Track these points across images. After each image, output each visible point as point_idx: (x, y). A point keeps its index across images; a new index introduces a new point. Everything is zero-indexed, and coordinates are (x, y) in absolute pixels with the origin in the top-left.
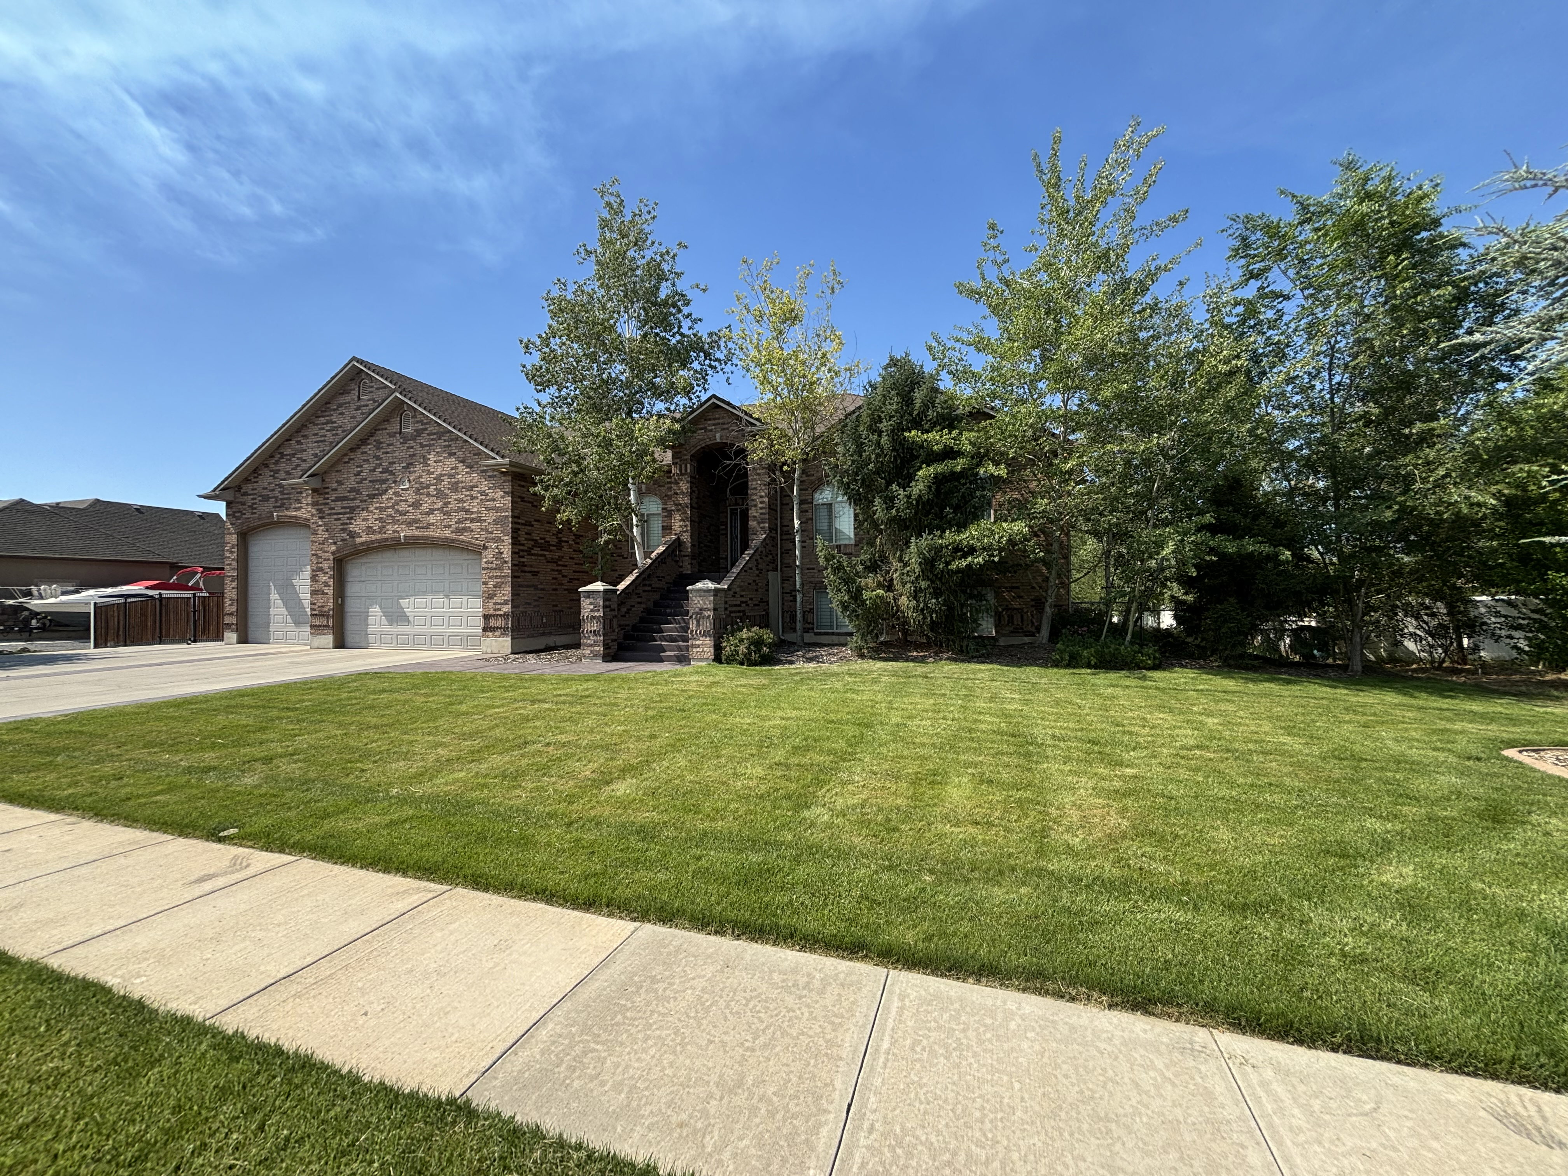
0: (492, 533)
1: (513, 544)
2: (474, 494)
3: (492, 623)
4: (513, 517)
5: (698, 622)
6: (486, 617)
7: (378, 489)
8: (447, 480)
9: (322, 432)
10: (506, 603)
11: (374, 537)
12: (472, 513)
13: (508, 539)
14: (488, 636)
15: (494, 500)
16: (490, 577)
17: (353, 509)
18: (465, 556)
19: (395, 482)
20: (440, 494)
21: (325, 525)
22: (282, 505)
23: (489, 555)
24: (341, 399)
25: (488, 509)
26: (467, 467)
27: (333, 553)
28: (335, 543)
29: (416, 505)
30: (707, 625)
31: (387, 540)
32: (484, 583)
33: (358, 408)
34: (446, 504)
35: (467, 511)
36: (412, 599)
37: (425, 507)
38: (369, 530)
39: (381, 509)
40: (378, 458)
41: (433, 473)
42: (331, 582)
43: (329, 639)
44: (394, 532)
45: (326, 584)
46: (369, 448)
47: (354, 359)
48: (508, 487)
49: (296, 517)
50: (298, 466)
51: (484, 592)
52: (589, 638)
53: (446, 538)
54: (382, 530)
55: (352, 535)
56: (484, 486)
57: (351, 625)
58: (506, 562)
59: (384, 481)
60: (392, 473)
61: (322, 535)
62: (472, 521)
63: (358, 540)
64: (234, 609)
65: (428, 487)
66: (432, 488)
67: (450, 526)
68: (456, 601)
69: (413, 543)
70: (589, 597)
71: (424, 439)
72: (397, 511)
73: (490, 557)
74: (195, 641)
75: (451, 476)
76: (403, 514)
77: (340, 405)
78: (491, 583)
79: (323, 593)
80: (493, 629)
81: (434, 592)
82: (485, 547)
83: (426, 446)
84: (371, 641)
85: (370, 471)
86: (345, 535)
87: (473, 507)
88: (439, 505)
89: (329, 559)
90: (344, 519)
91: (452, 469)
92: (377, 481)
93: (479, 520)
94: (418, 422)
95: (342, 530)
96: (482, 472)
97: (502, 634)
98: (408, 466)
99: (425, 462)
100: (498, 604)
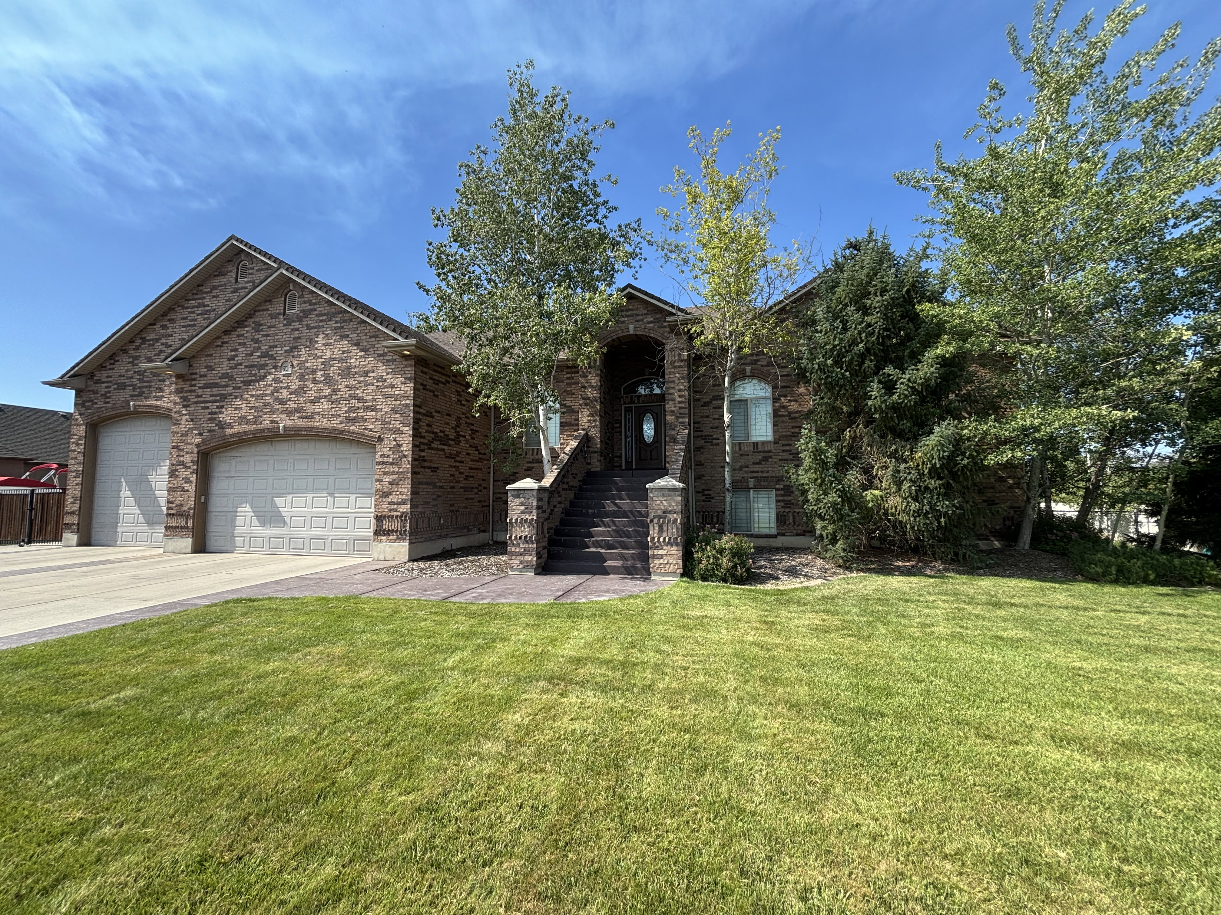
0: (389, 423)
1: (414, 436)
2: (369, 380)
3: (386, 525)
4: (415, 406)
5: (661, 527)
6: (379, 519)
7: (255, 375)
8: (337, 365)
9: (192, 316)
10: (403, 502)
11: (247, 428)
12: (366, 401)
13: (408, 431)
14: (380, 541)
15: (392, 387)
16: (385, 473)
17: (223, 397)
18: (354, 449)
19: (275, 367)
20: (328, 380)
21: (189, 414)
22: (140, 395)
23: (384, 448)
24: (216, 282)
25: (385, 397)
26: (362, 350)
27: (198, 446)
28: (201, 434)
29: (299, 392)
30: (674, 531)
31: (263, 430)
32: (378, 480)
33: (235, 291)
34: (335, 391)
35: (360, 399)
36: (289, 497)
37: (310, 395)
38: (242, 420)
39: (257, 397)
40: (257, 341)
41: (321, 357)
42: (194, 478)
43: (187, 542)
44: (272, 422)
45: (187, 480)
46: (247, 331)
47: (232, 237)
48: (410, 372)
49: (156, 407)
50: (161, 352)
51: (377, 490)
52: (518, 545)
53: (334, 429)
54: (257, 419)
55: (222, 425)
56: (381, 370)
57: (215, 527)
58: (405, 456)
59: (263, 366)
60: (272, 357)
61: (186, 425)
62: (366, 409)
63: (229, 431)
64: (76, 507)
65: (314, 372)
66: (319, 374)
67: (339, 416)
68: (341, 500)
69: (293, 435)
70: (518, 496)
71: (311, 320)
72: (276, 399)
73: (386, 451)
74: (29, 542)
75: (341, 360)
76: (283, 402)
77: (214, 288)
78: (387, 480)
79: (183, 490)
80: (388, 533)
81: (315, 490)
82: (380, 439)
83: (314, 328)
84: (237, 545)
85: (247, 355)
86: (212, 426)
87: (368, 394)
88: (327, 392)
89: (192, 452)
90: (213, 407)
91: (344, 352)
92: (254, 366)
93: (374, 409)
94: (305, 302)
95: (210, 419)
96: (380, 355)
97: (398, 538)
98: (291, 350)
99: (312, 345)
100: (395, 503)
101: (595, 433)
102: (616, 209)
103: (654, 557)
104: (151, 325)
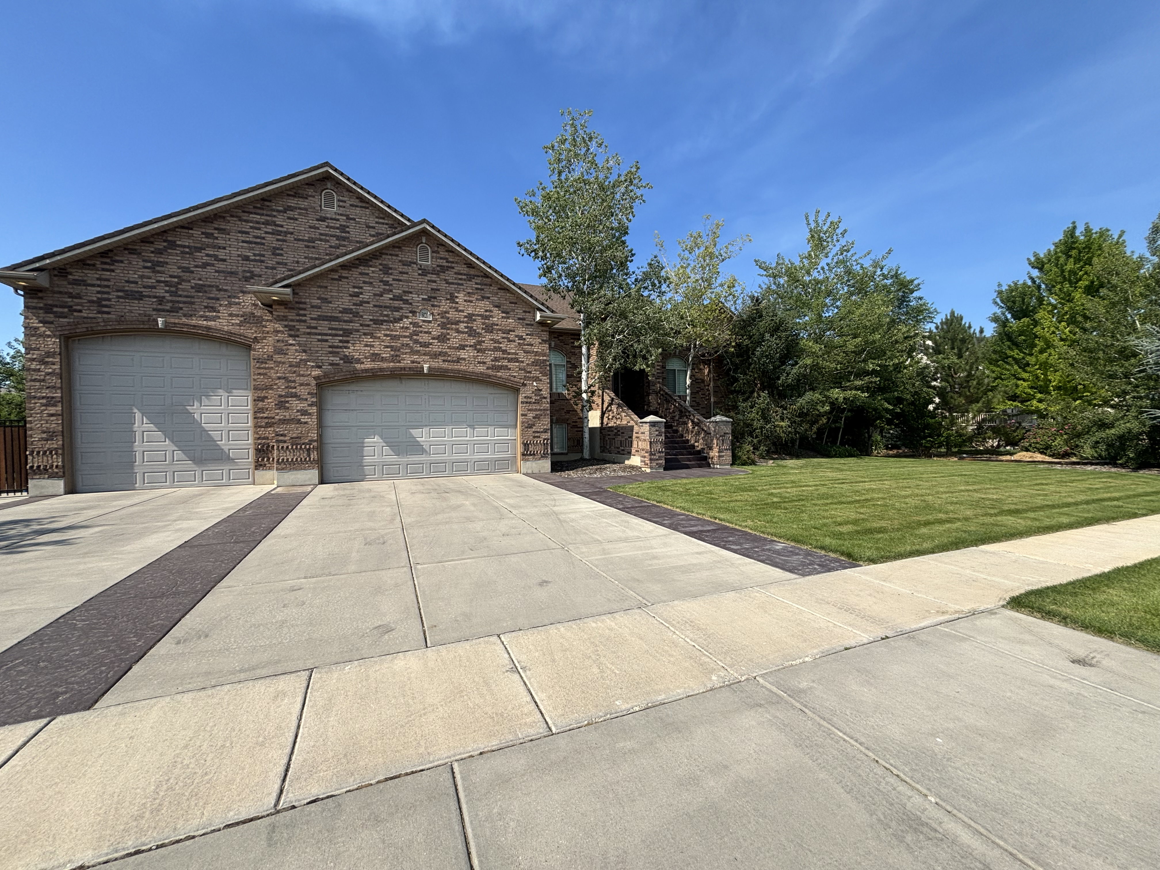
0: (530, 372)
2: (511, 337)
3: (531, 448)
5: (723, 441)
6: (526, 445)
7: (387, 316)
8: (479, 320)
9: (257, 233)
10: (545, 431)
11: (385, 365)
12: (509, 354)
13: (547, 379)
14: (528, 460)
15: (532, 345)
16: (529, 410)
17: (347, 333)
18: (491, 390)
19: (414, 313)
20: (472, 332)
21: (299, 345)
22: (172, 310)
23: (526, 392)
24: (292, 202)
25: (526, 352)
26: (503, 312)
27: (316, 378)
28: (320, 367)
29: (442, 338)
31: (404, 369)
32: (522, 415)
34: (480, 343)
35: (504, 352)
36: (425, 430)
37: (454, 342)
38: (375, 357)
39: (394, 338)
40: (386, 283)
41: (463, 311)
42: (312, 410)
43: (312, 474)
44: (413, 362)
45: (304, 413)
46: (373, 271)
47: (327, 164)
48: (545, 336)
49: (208, 328)
50: (207, 264)
51: (522, 423)
52: (655, 455)
54: (395, 358)
55: (348, 360)
56: (521, 331)
57: (332, 459)
58: (545, 398)
59: (398, 309)
60: (406, 302)
61: (295, 355)
62: (510, 360)
63: (358, 366)
65: (457, 323)
66: (462, 326)
67: (484, 363)
68: (480, 430)
69: (436, 375)
70: (654, 426)
71: (450, 276)
72: (416, 342)
73: (529, 393)
75: (483, 317)
76: (426, 345)
77: (291, 209)
78: (531, 415)
79: (299, 422)
80: (533, 454)
81: (455, 422)
82: (524, 385)
83: (453, 283)
84: (367, 473)
85: (375, 295)
86: (336, 360)
87: (511, 348)
88: (472, 342)
89: (308, 385)
90: (336, 341)
91: (486, 311)
92: (386, 307)
93: (517, 360)
94: (441, 258)
95: (330, 353)
96: (519, 319)
97: (541, 457)
98: (429, 299)
99: (452, 299)
100: (538, 432)
104: (183, 227)
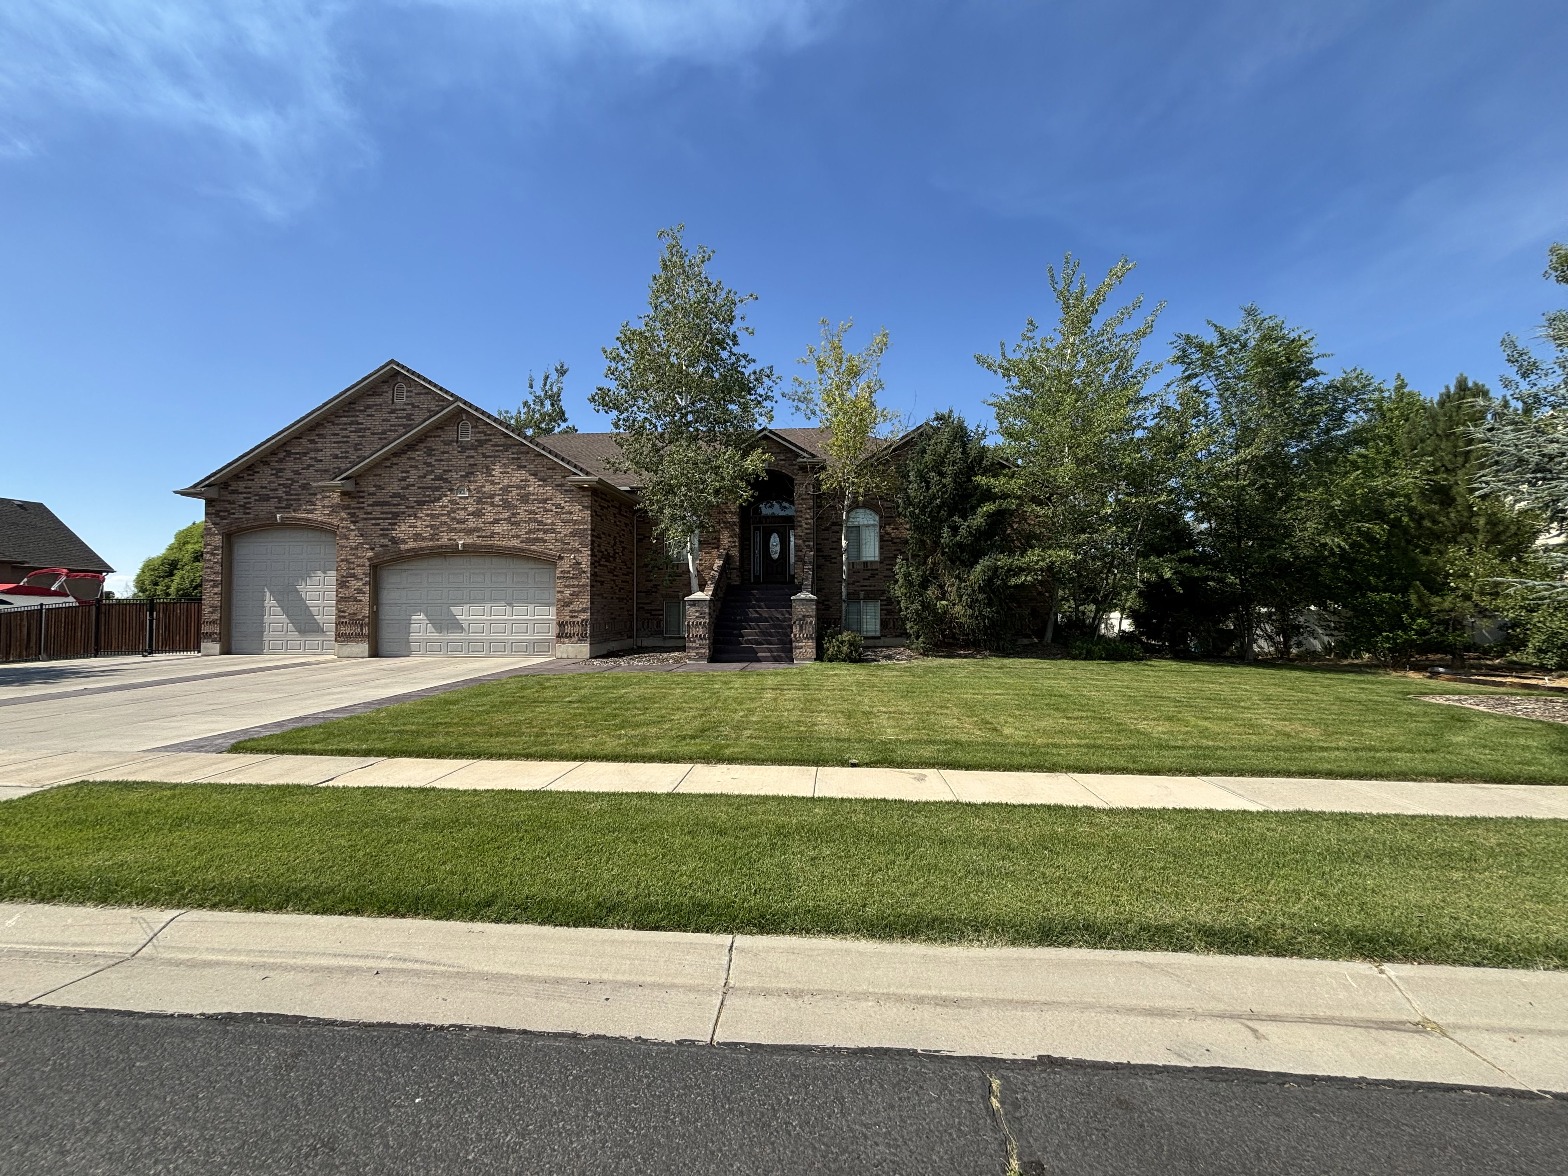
0: (568, 544)
1: (592, 555)
2: (548, 506)
3: (568, 629)
4: (592, 530)
5: (801, 627)
6: (561, 625)
7: (429, 496)
8: (515, 492)
9: (345, 433)
10: (584, 610)
11: (424, 544)
12: (546, 524)
13: (587, 551)
14: (563, 643)
15: (571, 513)
16: (565, 586)
17: (396, 515)
18: (532, 565)
19: (451, 490)
20: (506, 504)
21: (358, 530)
22: (288, 507)
23: (565, 565)
24: (370, 401)
25: (564, 521)
26: (540, 480)
27: (370, 559)
28: (372, 549)
29: (477, 514)
30: (810, 630)
31: (441, 547)
32: (559, 592)
33: (393, 412)
34: (514, 515)
35: (540, 523)
36: (466, 607)
37: (489, 516)
38: (417, 537)
39: (433, 516)
40: (429, 465)
41: (499, 484)
42: (367, 589)
43: (364, 647)
44: (449, 540)
45: (360, 591)
46: (419, 455)
47: (392, 361)
48: (587, 502)
49: (308, 520)
50: (310, 466)
51: (559, 600)
52: (694, 642)
53: (515, 548)
54: (434, 537)
55: (395, 541)
56: (559, 499)
57: (387, 634)
58: (584, 572)
59: (438, 489)
60: (446, 481)
61: (354, 539)
62: (546, 532)
63: (402, 547)
64: (216, 616)
65: (492, 496)
66: (497, 498)
67: (519, 536)
68: (520, 608)
69: (471, 551)
70: (694, 605)
71: (487, 449)
72: (454, 519)
73: (566, 568)
74: (151, 653)
75: (519, 487)
76: (462, 522)
77: (369, 407)
78: (567, 592)
79: (356, 600)
80: (570, 636)
81: (491, 600)
82: (561, 558)
83: (490, 456)
84: (413, 649)
85: (419, 477)
86: (385, 541)
87: (547, 519)
88: (506, 515)
89: (363, 565)
90: (385, 524)
91: (522, 481)
92: (428, 488)
93: (554, 531)
94: (479, 433)
95: (381, 535)
96: (557, 485)
97: (579, 640)
98: (468, 475)
99: (489, 472)
100: (575, 611)
101: (735, 552)
102: (754, 361)
103: (796, 647)
104: (296, 438)
